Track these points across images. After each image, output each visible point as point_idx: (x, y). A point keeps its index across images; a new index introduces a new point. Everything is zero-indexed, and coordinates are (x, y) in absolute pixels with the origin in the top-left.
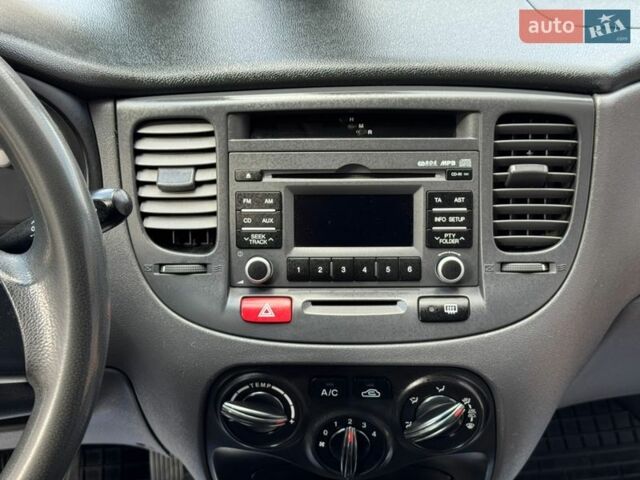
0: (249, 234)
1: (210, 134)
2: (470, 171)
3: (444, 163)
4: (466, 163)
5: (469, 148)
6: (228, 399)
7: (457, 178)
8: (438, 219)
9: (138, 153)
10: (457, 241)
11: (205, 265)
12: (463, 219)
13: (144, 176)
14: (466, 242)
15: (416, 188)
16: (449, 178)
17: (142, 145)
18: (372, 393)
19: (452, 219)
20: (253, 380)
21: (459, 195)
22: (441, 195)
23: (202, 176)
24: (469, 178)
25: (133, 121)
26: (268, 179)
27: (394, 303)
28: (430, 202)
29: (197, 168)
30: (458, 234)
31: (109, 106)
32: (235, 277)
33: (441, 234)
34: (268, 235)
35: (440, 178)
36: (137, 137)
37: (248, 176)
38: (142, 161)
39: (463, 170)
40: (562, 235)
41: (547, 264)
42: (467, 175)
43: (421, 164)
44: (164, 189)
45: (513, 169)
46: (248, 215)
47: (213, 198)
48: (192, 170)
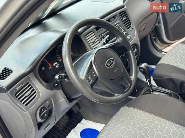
5: (118, 19)
12: (123, 28)
14: (125, 30)
15: (116, 27)
21: (121, 25)
26: (102, 35)
28: (119, 28)
29: (94, 38)
35: (118, 25)
36: (86, 37)
37: (100, 35)
38: (88, 40)
40: (131, 24)
41: (132, 28)
42: (120, 22)
45: (123, 19)
47: (98, 41)
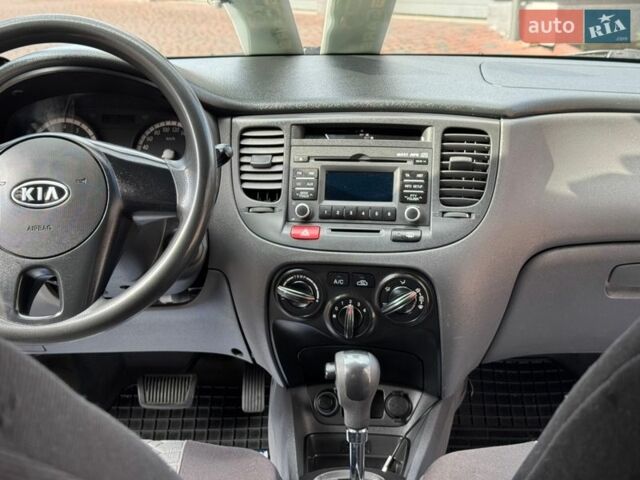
0: (299, 192)
1: (282, 137)
2: (427, 160)
3: (413, 155)
4: (424, 155)
5: (427, 147)
6: (281, 284)
7: (419, 164)
8: (407, 186)
9: (242, 146)
10: (417, 199)
11: (273, 208)
12: (421, 186)
13: (245, 159)
14: (423, 200)
15: (396, 168)
16: (415, 163)
17: (244, 142)
18: (363, 283)
19: (415, 186)
20: (296, 273)
21: (419, 173)
22: (410, 172)
23: (276, 159)
24: (427, 164)
25: (241, 128)
26: (312, 161)
27: (378, 231)
28: (403, 176)
29: (274, 155)
30: (419, 195)
31: (228, 120)
32: (290, 215)
33: (408, 195)
34: (310, 192)
35: (410, 163)
36: (242, 138)
37: (301, 159)
38: (245, 151)
39: (423, 159)
40: (479, 198)
41: (470, 214)
42: (425, 162)
43: (399, 155)
44: (255, 166)
45: (452, 159)
46: (299, 181)
47: (281, 172)
48: (270, 156)
